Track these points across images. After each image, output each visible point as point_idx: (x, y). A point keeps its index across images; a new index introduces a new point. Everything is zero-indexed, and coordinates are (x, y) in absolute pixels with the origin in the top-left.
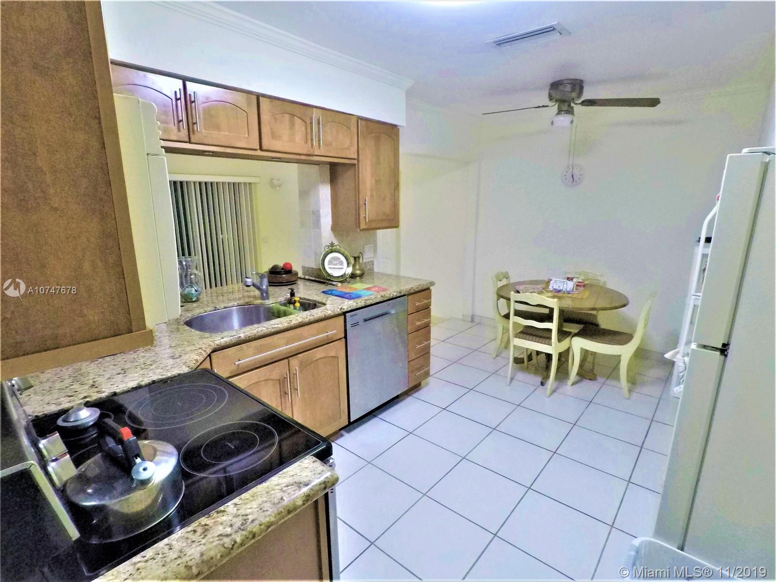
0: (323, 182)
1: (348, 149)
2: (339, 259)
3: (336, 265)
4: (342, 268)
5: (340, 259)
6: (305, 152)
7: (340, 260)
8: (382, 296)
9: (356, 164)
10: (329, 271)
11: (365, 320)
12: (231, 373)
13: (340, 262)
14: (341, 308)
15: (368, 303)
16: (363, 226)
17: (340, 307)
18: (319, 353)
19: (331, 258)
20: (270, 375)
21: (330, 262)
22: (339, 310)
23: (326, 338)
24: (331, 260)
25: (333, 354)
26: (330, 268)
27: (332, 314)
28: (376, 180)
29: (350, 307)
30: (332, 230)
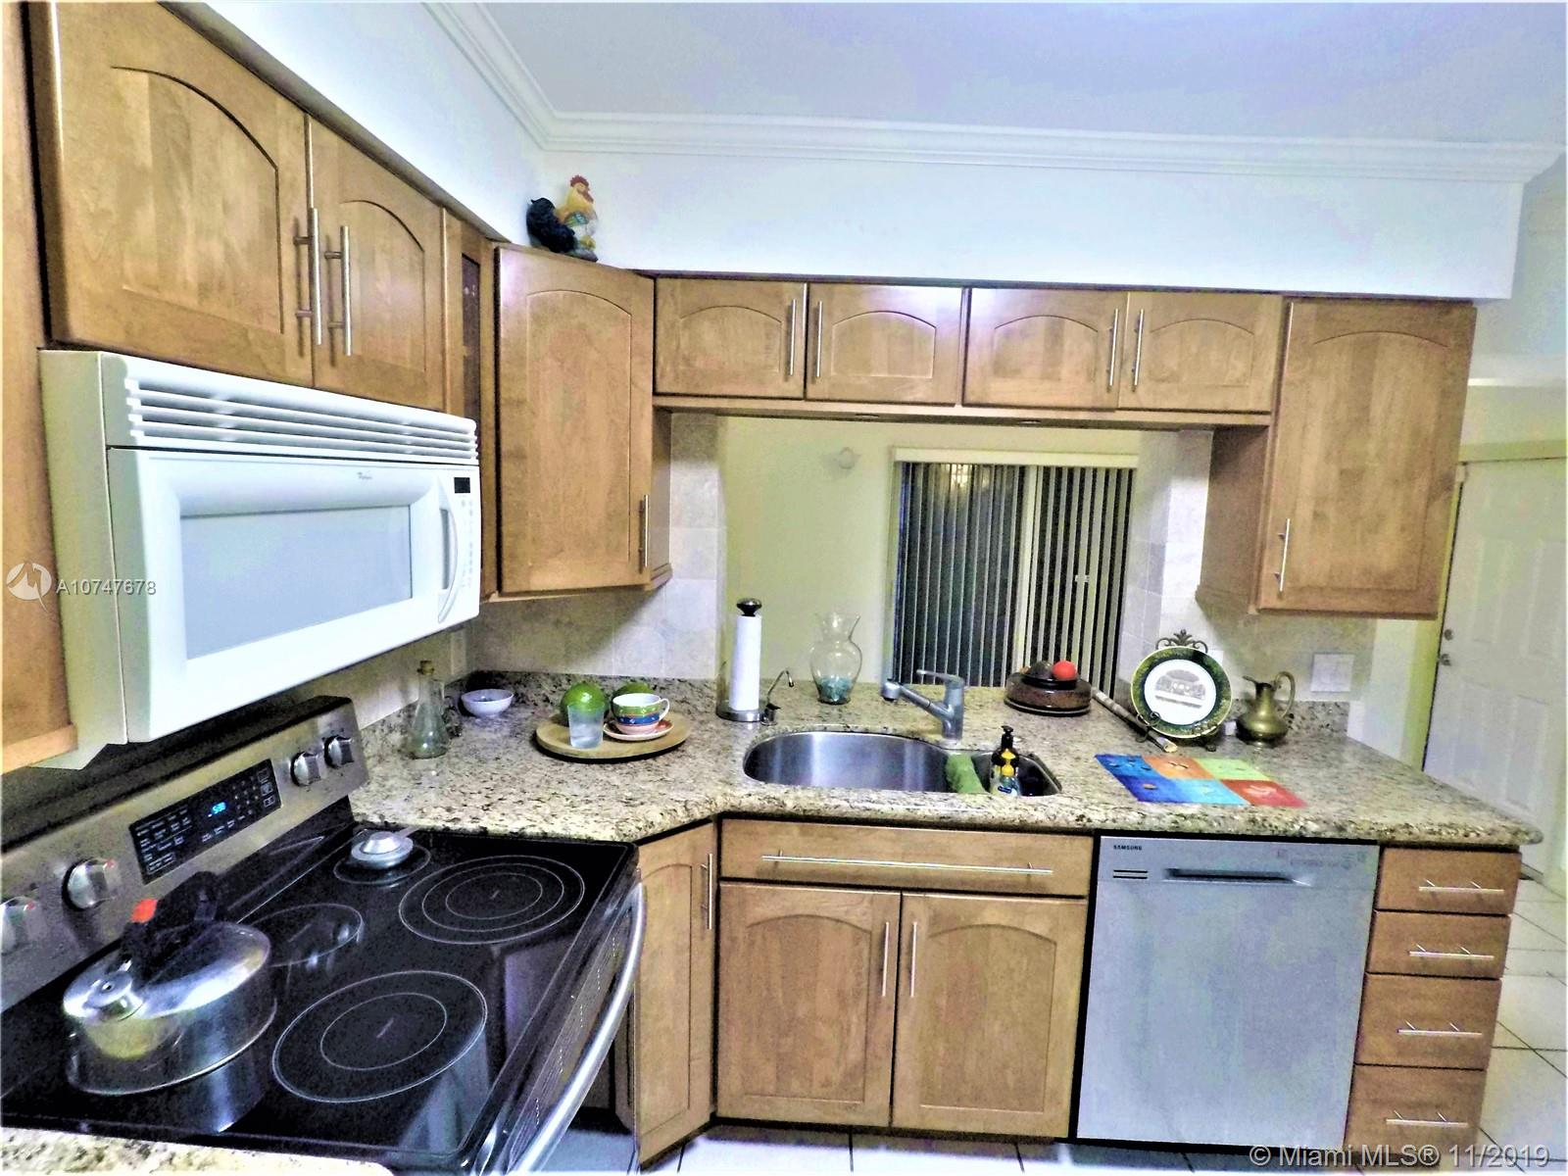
0: (1186, 473)
1: (1238, 384)
2: (1193, 679)
3: (1181, 693)
4: (1198, 706)
5: (1196, 679)
6: (1089, 404)
7: (1197, 683)
8: (1253, 821)
9: (1267, 427)
10: (1155, 706)
11: (1176, 874)
12: (758, 873)
13: (1193, 688)
14: (1082, 816)
15: (1189, 826)
16: (1268, 599)
17: (1079, 813)
18: (994, 911)
19: (1171, 674)
20: (847, 912)
21: (1164, 683)
22: (1072, 819)
23: (1023, 880)
24: (1168, 677)
25: (1040, 928)
26: (1158, 698)
27: (1049, 824)
28: (1342, 472)
29: (1114, 821)
30: (1197, 599)
